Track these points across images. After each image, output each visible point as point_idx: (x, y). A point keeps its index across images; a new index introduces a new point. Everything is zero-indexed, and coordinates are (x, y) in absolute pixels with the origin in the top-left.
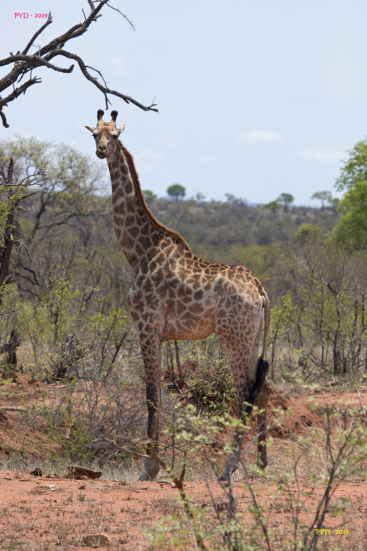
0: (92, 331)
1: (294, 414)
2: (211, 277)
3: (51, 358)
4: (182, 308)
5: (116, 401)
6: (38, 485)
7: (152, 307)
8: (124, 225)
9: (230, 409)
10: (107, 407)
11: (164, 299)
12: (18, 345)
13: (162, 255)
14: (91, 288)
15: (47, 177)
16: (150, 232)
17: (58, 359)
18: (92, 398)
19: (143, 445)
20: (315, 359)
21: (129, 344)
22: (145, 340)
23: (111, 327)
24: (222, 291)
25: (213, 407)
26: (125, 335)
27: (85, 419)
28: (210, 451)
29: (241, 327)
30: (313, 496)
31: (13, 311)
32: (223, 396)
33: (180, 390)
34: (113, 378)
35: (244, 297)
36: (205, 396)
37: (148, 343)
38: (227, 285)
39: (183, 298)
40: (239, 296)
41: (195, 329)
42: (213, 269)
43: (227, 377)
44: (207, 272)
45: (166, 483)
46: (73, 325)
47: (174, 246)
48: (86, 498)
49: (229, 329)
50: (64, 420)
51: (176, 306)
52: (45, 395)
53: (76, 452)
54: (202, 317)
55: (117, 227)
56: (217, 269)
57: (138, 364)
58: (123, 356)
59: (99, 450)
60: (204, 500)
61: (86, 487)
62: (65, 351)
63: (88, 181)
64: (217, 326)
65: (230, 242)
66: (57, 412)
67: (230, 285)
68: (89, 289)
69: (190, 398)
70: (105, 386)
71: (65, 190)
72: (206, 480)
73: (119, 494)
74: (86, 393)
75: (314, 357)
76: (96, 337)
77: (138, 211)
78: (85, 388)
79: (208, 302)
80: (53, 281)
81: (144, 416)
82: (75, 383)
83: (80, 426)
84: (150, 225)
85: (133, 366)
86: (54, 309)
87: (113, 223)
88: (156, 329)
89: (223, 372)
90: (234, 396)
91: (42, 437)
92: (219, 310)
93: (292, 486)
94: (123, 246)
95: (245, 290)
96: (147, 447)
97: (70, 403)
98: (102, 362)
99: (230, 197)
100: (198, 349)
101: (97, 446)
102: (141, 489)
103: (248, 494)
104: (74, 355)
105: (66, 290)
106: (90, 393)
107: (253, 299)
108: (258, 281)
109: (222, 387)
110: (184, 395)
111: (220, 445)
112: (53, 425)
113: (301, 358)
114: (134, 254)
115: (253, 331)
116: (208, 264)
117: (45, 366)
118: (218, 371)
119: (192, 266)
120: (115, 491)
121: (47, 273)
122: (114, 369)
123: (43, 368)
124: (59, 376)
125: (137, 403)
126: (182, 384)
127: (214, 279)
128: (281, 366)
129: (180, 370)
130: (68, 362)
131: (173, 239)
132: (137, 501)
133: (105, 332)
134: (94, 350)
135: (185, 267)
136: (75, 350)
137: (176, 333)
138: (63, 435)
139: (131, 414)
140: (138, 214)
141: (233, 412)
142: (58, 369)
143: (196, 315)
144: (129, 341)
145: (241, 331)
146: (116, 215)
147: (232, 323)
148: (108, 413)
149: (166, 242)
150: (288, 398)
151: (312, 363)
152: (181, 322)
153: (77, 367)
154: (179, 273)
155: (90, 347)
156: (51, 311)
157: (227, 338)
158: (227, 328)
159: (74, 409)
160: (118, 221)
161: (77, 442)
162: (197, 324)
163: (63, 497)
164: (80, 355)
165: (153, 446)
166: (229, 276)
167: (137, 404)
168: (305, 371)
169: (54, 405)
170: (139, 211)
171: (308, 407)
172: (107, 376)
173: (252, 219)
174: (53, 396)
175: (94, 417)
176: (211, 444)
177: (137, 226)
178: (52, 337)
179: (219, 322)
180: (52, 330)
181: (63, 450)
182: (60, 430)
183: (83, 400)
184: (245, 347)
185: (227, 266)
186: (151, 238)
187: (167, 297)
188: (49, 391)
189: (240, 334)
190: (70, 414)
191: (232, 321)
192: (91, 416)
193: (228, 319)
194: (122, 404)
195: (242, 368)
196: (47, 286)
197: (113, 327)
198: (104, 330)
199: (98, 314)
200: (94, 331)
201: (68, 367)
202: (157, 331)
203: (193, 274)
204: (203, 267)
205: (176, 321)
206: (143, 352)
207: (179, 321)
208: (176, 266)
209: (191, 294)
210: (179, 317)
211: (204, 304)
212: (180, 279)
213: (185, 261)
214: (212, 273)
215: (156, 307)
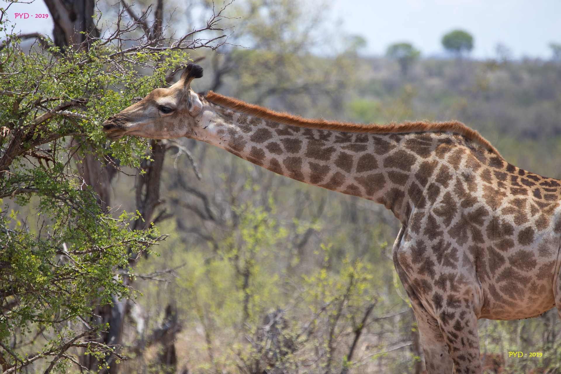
0: (311, 303)
2: (547, 205)
3: (239, 354)
4: (496, 260)
7: (448, 263)
11: (466, 246)
12: (179, 331)
14: (308, 225)
17: (251, 354)
21: (377, 325)
22: (452, 323)
23: (345, 296)
26: (369, 312)
31: (170, 272)
37: (458, 327)
39: (498, 241)
41: (522, 300)
42: (546, 190)
44: (537, 194)
46: (276, 291)
47: (464, 148)
51: (486, 258)
54: (534, 278)
56: (555, 190)
58: (368, 348)
62: (262, 340)
63: (300, 29)
68: (305, 226)
76: (318, 315)
79: (544, 251)
80: (238, 213)
85: (386, 365)
86: (242, 264)
88: (467, 301)
98: (330, 360)
99: (558, 49)
100: (505, 335)
104: (279, 348)
105: (262, 228)
116: (537, 179)
119: (508, 183)
121: (229, 199)
122: (352, 373)
123: (224, 372)
127: (552, 209)
130: (270, 360)
133: (335, 305)
134: (315, 337)
135: (495, 186)
136: (281, 339)
137: (491, 306)
143: (523, 273)
144: (377, 320)
152: (497, 287)
153: (285, 369)
154: (484, 196)
155: (307, 332)
156: (237, 267)
162: (526, 289)
164: (289, 348)
178: (239, 314)
180: (239, 302)
187: (470, 242)
196: (230, 223)
197: (347, 297)
198: (332, 302)
199: (320, 273)
200: (315, 302)
201: (269, 370)
202: (470, 304)
203: (512, 197)
204: (527, 185)
205: (490, 284)
206: (451, 344)
207: (493, 286)
208: (476, 185)
209: (512, 234)
210: (493, 277)
211: (537, 253)
212: (488, 208)
213: (492, 173)
214: (546, 197)
215: (455, 263)
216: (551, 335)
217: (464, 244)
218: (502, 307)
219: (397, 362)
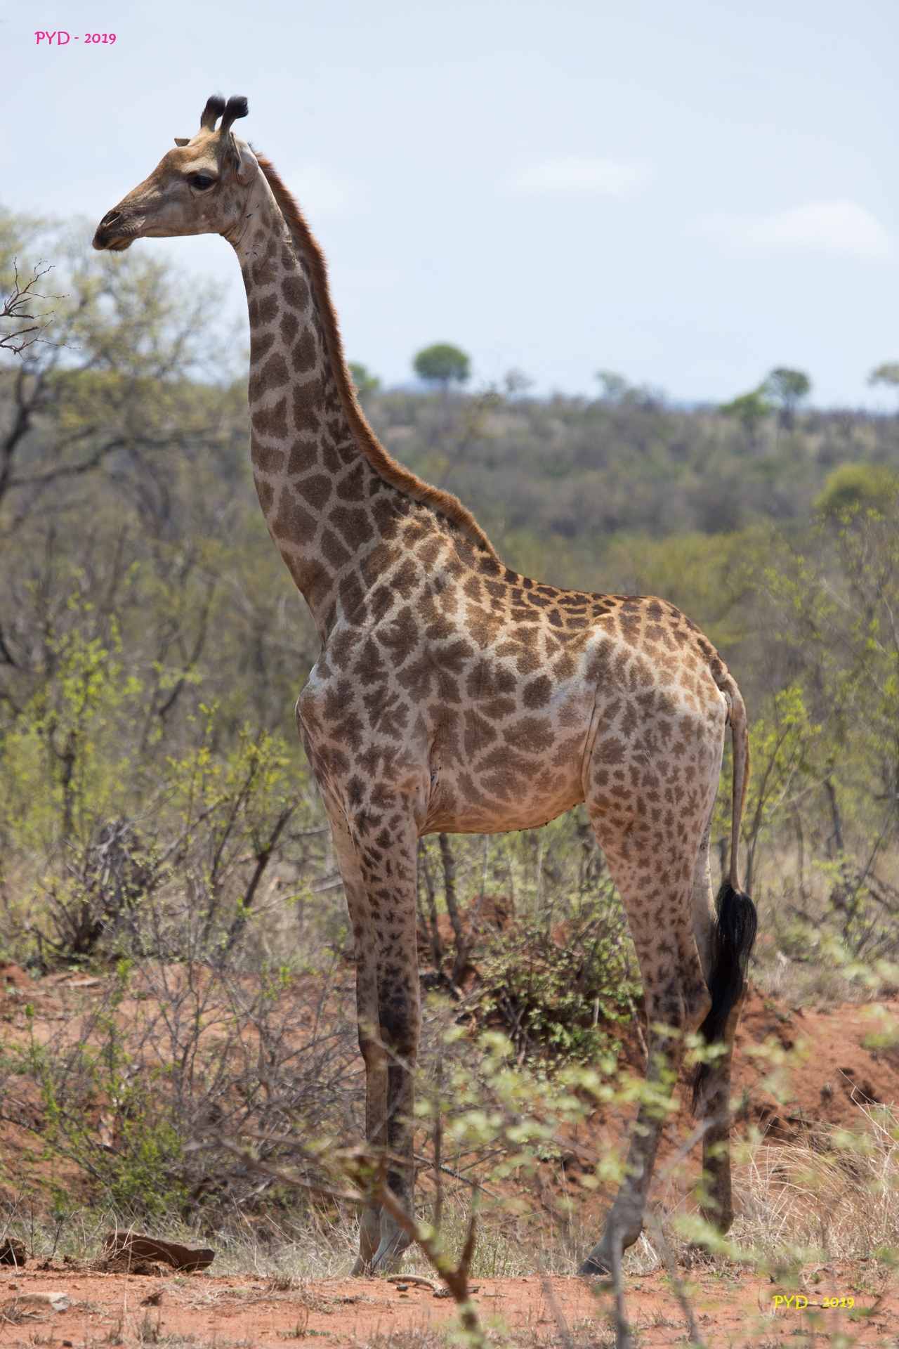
0: (183, 808)
1: (818, 1064)
2: (572, 636)
3: (53, 894)
4: (481, 734)
5: (257, 1026)
6: (13, 1294)
7: (387, 729)
8: (284, 471)
9: (615, 1047)
10: (227, 1047)
11: (424, 704)
13: (409, 565)
14: (178, 674)
15: (36, 322)
16: (366, 492)
17: (74, 895)
18: (182, 1019)
19: (343, 1160)
20: (884, 891)
21: (296, 846)
22: (375, 832)
23: (241, 795)
24: (609, 679)
25: (560, 1045)
26: (284, 819)
27: (160, 1084)
28: (554, 1182)
29: (668, 792)
30: (879, 1320)
32: (593, 1008)
33: (459, 991)
34: (248, 954)
35: (676, 698)
36: (537, 1006)
37: (384, 841)
38: (622, 660)
39: (486, 701)
40: (662, 695)
41: (520, 801)
42: (570, 611)
43: (605, 948)
44: (554, 618)
45: (418, 1283)
46: (121, 788)
47: (445, 537)
48: (164, 1333)
49: (633, 801)
50: (95, 1089)
51: (461, 728)
52: (33, 1011)
53: (134, 1187)
54: (549, 764)
55: (260, 474)
56: (583, 611)
57: (325, 908)
58: (279, 886)
59: (207, 1180)
60: (536, 1336)
61: (164, 1299)
62: (95, 870)
63: (168, 334)
64: (595, 791)
65: (612, 525)
66: (71, 1063)
67: (631, 662)
68: (172, 675)
69: (491, 1015)
70: (223, 980)
71: (95, 361)
72: (540, 1272)
73: (269, 1318)
74: (164, 1002)
75: (881, 884)
76: (194, 827)
77: (329, 425)
78: (161, 985)
79: (568, 717)
80: (56, 650)
81: (344, 1074)
82: (126, 970)
83: (143, 1105)
84: (366, 470)
85: (309, 917)
86: (61, 739)
87: (249, 465)
88: (405, 797)
89: (592, 931)
90: (628, 1009)
91: (26, 1141)
92: (602, 739)
93: (812, 1289)
94: (280, 537)
95: (678, 676)
96: (354, 1166)
97: (112, 1034)
98: (213, 905)
99: (612, 382)
100: (515, 865)
101: (199, 1168)
102: (338, 1302)
103: (674, 1315)
104: (125, 883)
105: (98, 677)
106: (177, 1002)
107: (703, 704)
108: (708, 644)
109: (590, 979)
110: (472, 1004)
111: (584, 1163)
112: (61, 1105)
113: (837, 885)
114: (315, 563)
115: (701, 805)
116: (553, 594)
117: (35, 919)
118: (577, 928)
119: (507, 601)
120: (256, 1308)
121: (41, 625)
122: (251, 927)
123: (27, 925)
124: (78, 948)
125: (325, 1031)
126: (464, 972)
127: (581, 642)
128: (773, 913)
129: (457, 929)
130: (107, 904)
131: (440, 516)
132: (324, 1340)
133: (222, 810)
134: (187, 867)
135: (486, 606)
136: (128, 868)
137: (459, 810)
138: (91, 1135)
139: (304, 1065)
140: (328, 436)
141: (624, 1057)
142: (75, 928)
143: (529, 756)
144: (296, 837)
145: (669, 806)
146: (259, 439)
147: (640, 781)
148: (234, 1064)
149: (418, 524)
150: (798, 1012)
151: (874, 903)
152: (476, 779)
153: (136, 919)
154: (467, 623)
155: (173, 856)
156: (51, 745)
157: (623, 828)
158: (626, 795)
159: (126, 1052)
160: (263, 457)
161: (135, 1156)
162: (531, 783)
163: (90, 1332)
164: (142, 883)
165: (375, 1164)
166: (625, 631)
167: (324, 1034)
168: (851, 928)
169: (65, 1043)
170: (332, 427)
171: (860, 1041)
172: (230, 947)
173: (679, 450)
174: (60, 1014)
175: (190, 1078)
176: (557, 1160)
177: (325, 472)
178: (55, 826)
179: (602, 779)
180: (55, 806)
181: (93, 1181)
182: (82, 1119)
183: (154, 1023)
184: (676, 856)
185: (610, 598)
186: (368, 510)
187: (434, 699)
188: (47, 996)
189: (664, 815)
190: (112, 1069)
191: (641, 776)
192: (179, 1075)
193: (632, 769)
194: (275, 1034)
195: (667, 922)
196: (40, 668)
197: (246, 795)
198: (219, 804)
199: (198, 755)
200: (188, 807)
201: (105, 922)
202: (409, 804)
203: (513, 626)
204: (538, 604)
205: (461, 774)
206: (368, 869)
207: (468, 776)
208: (456, 603)
209: (513, 690)
210: (470, 761)
211: (555, 721)
212: (473, 644)
213: (482, 585)
214: (570, 622)
215: (401, 730)
216: (594, 863)
217: (422, 700)
218: (479, 813)
219: (330, 912)
